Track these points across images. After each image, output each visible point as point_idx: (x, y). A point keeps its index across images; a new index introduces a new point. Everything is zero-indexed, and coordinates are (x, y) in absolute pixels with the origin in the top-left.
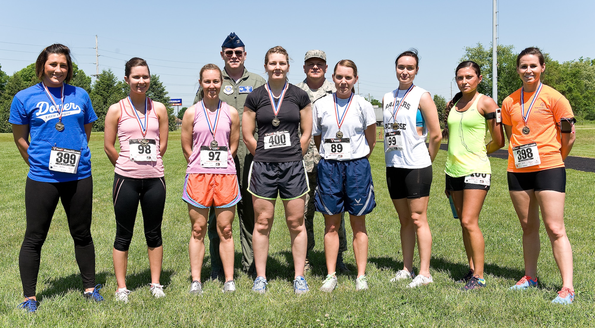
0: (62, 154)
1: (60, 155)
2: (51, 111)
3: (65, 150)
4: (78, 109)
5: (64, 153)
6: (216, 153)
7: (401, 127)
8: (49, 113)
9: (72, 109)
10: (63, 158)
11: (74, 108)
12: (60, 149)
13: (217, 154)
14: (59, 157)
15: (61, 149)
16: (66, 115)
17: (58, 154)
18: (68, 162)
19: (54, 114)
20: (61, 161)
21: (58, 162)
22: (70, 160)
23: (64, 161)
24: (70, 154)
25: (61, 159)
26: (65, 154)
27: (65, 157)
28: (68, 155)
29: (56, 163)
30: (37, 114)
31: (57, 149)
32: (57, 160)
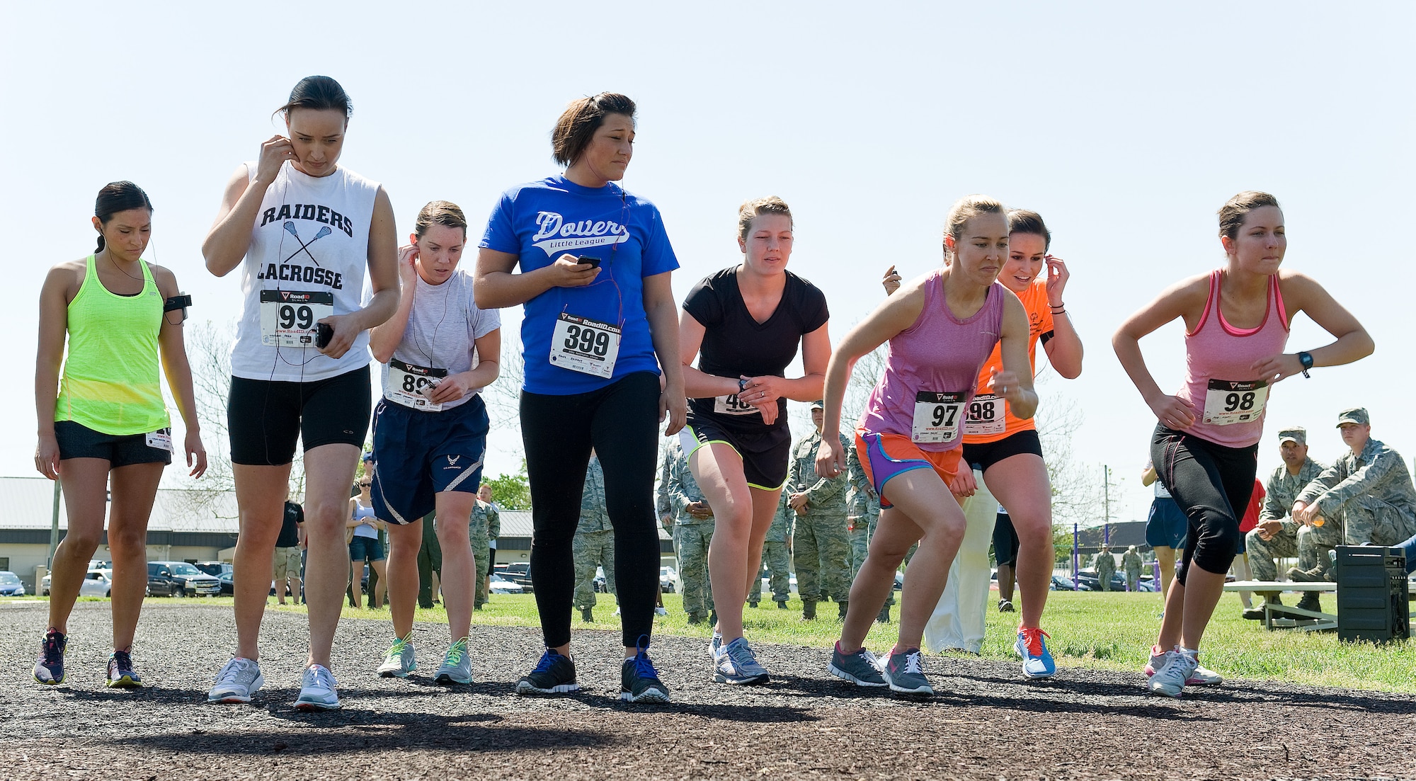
0: (578, 330)
1: (574, 331)
2: (563, 233)
3: (586, 322)
4: (622, 233)
5: (582, 328)
6: (949, 408)
7: (329, 281)
8: (558, 236)
9: (609, 233)
10: (579, 338)
11: (613, 230)
12: (574, 319)
13: (951, 411)
14: (571, 337)
15: (577, 320)
16: (595, 245)
17: (570, 330)
18: (589, 349)
19: (569, 240)
20: (574, 346)
21: (568, 347)
22: (595, 344)
23: (582, 346)
24: (597, 332)
25: (576, 342)
26: (585, 331)
27: (584, 339)
28: (593, 333)
29: (564, 350)
30: (535, 238)
31: (569, 317)
32: (567, 342)
